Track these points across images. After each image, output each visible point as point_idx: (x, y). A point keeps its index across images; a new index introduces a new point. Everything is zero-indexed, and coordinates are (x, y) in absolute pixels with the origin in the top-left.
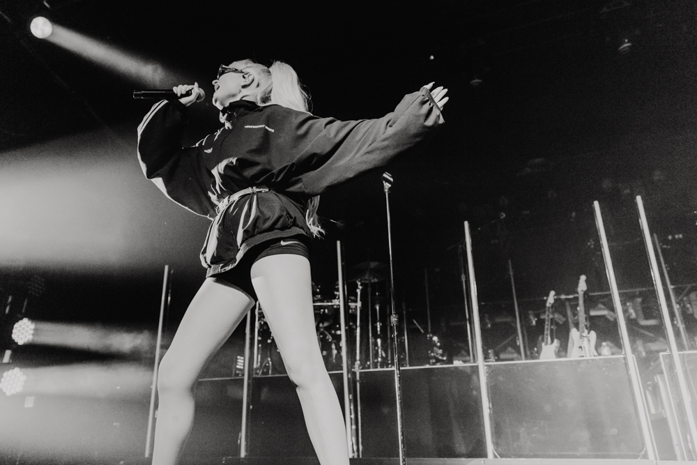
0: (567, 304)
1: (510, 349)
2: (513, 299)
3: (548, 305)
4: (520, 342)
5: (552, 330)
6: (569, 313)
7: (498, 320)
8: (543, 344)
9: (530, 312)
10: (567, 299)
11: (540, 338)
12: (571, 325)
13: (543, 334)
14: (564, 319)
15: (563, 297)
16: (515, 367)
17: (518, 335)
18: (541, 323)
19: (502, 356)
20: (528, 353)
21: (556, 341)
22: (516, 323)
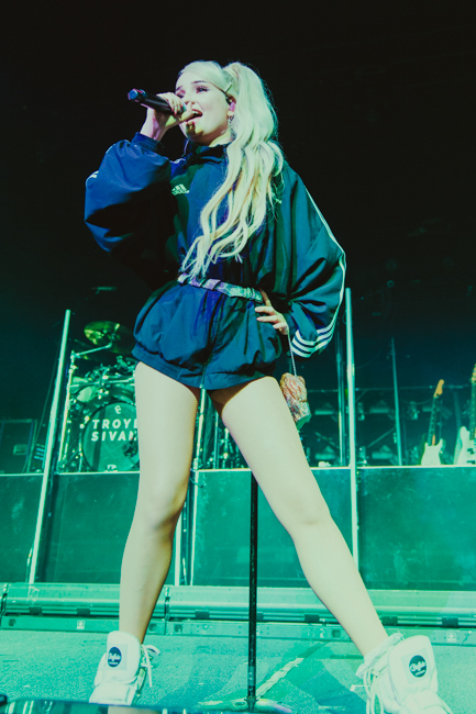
0: (455, 395)
1: (386, 448)
2: (393, 386)
3: (435, 396)
4: (397, 439)
5: (437, 428)
6: (457, 408)
7: (375, 411)
8: (426, 444)
9: (412, 403)
10: (455, 389)
11: (423, 436)
12: (459, 422)
13: (427, 431)
14: (450, 413)
15: (451, 387)
16: (393, 474)
17: (395, 431)
18: (424, 417)
19: (375, 456)
20: (407, 452)
21: (441, 441)
22: (394, 415)
